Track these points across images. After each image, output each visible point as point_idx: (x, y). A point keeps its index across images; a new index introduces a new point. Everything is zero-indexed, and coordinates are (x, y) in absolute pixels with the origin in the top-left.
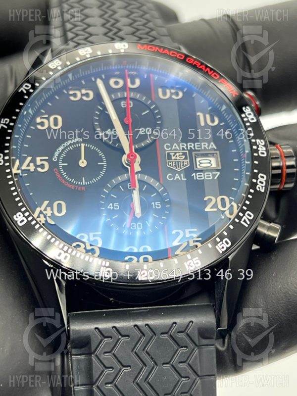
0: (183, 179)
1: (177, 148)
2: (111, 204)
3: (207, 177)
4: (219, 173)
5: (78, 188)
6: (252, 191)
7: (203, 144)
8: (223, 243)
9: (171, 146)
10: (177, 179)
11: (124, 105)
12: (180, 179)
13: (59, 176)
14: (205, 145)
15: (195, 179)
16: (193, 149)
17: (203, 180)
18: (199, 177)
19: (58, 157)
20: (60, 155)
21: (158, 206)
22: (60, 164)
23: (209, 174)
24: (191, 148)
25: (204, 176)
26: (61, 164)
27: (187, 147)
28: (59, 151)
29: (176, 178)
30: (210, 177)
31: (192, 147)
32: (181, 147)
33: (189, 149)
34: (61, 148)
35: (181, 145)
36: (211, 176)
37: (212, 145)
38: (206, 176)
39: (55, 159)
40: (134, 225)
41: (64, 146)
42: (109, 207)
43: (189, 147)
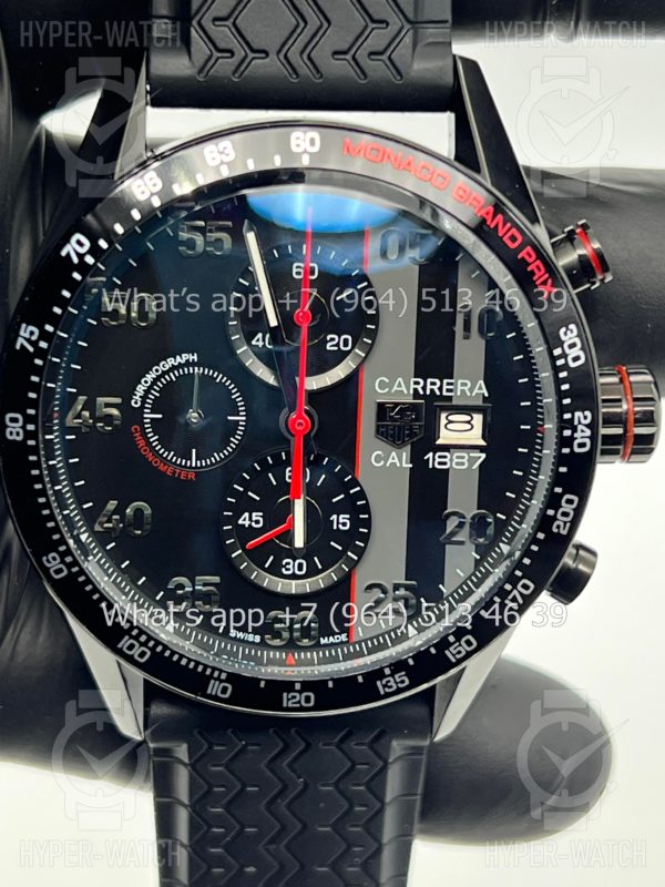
0: (404, 465)
1: (404, 388)
2: (246, 515)
3: (457, 464)
4: (483, 456)
5: (180, 474)
6: (541, 536)
7: (460, 382)
8: (460, 645)
9: (391, 385)
10: (391, 464)
11: (298, 273)
12: (398, 465)
13: (142, 443)
14: (464, 384)
15: (431, 466)
16: (438, 393)
17: (448, 470)
18: (440, 463)
19: (144, 398)
20: (147, 392)
21: (344, 524)
22: (145, 416)
23: (463, 457)
24: (432, 390)
25: (451, 460)
26: (148, 416)
27: (424, 388)
28: (146, 382)
29: (390, 461)
30: (463, 464)
31: (436, 388)
32: (412, 386)
33: (428, 392)
34: (150, 377)
35: (412, 383)
36: (465, 460)
37: (480, 388)
38: (455, 460)
39: (136, 403)
40: (288, 564)
41: (157, 371)
42: (240, 522)
43: (429, 387)
